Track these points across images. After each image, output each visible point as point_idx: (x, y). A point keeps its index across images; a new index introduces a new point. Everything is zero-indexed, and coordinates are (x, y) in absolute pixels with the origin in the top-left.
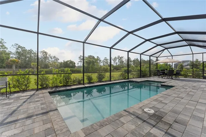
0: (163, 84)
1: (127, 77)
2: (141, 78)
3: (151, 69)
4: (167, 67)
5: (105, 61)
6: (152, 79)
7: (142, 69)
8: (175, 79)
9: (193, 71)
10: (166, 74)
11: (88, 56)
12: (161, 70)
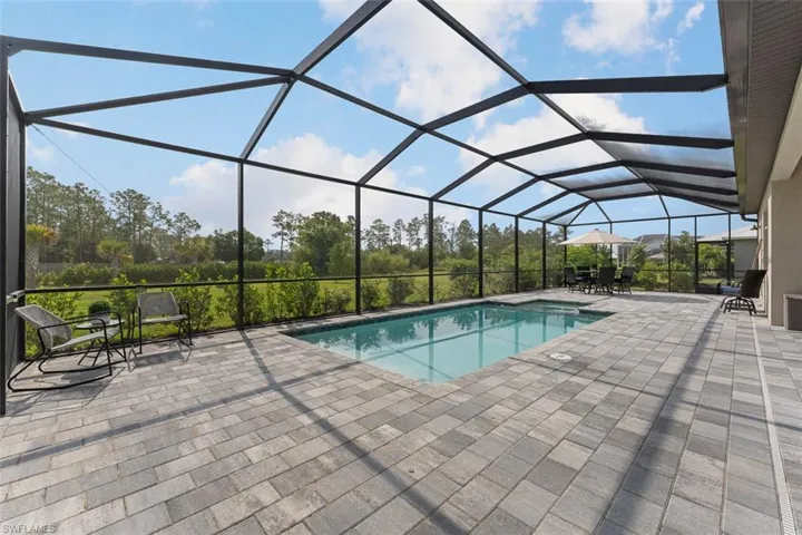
0: (586, 308)
1: (477, 292)
2: (517, 292)
3: (547, 264)
4: (597, 257)
5: (376, 233)
6: (551, 294)
7: (520, 265)
8: (619, 296)
9: (669, 270)
10: (593, 281)
11: (316, 214)
12: (579, 268)
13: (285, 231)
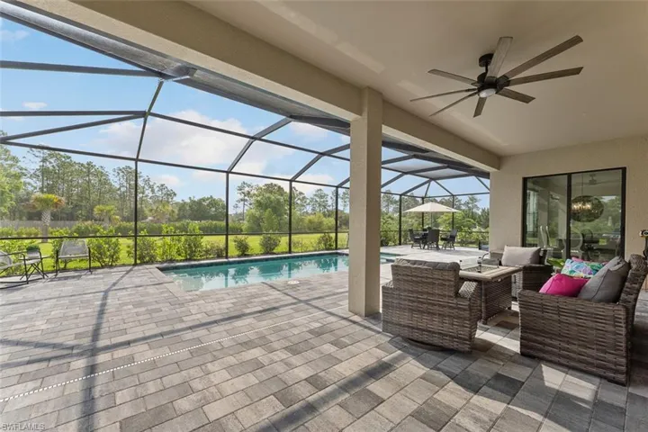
13: (246, 198)
